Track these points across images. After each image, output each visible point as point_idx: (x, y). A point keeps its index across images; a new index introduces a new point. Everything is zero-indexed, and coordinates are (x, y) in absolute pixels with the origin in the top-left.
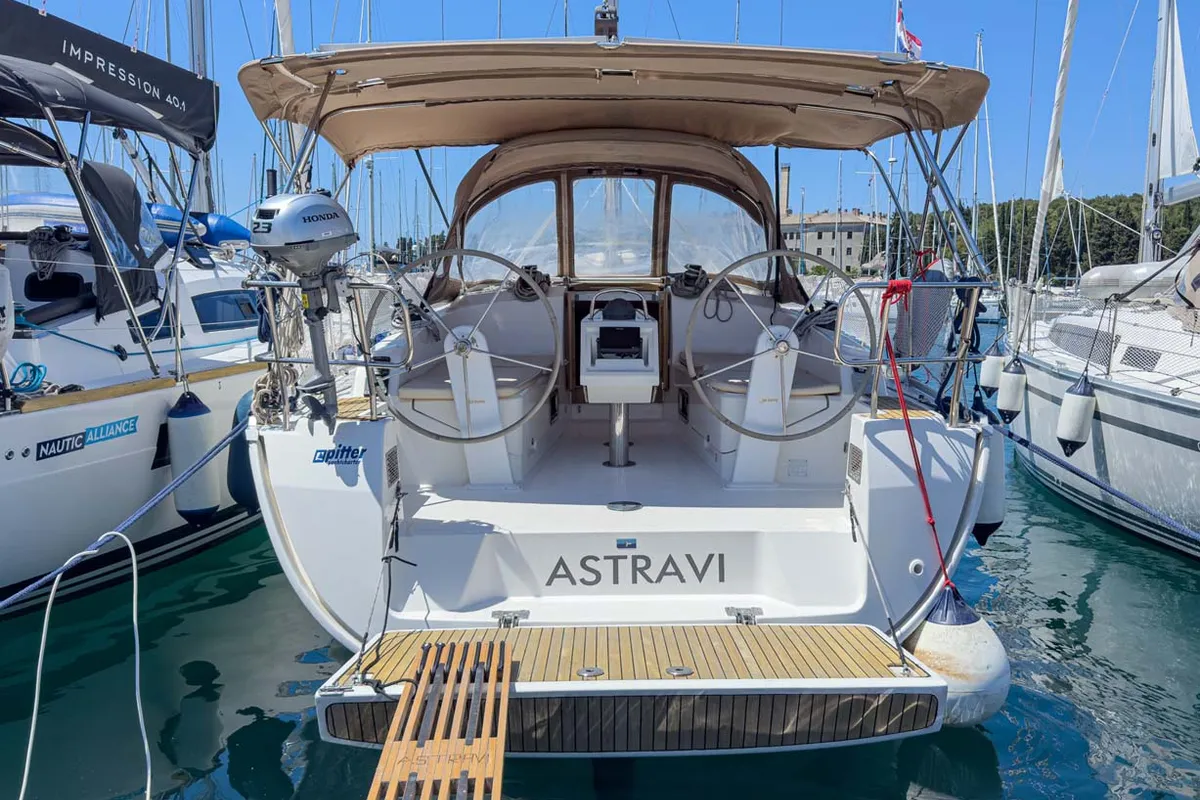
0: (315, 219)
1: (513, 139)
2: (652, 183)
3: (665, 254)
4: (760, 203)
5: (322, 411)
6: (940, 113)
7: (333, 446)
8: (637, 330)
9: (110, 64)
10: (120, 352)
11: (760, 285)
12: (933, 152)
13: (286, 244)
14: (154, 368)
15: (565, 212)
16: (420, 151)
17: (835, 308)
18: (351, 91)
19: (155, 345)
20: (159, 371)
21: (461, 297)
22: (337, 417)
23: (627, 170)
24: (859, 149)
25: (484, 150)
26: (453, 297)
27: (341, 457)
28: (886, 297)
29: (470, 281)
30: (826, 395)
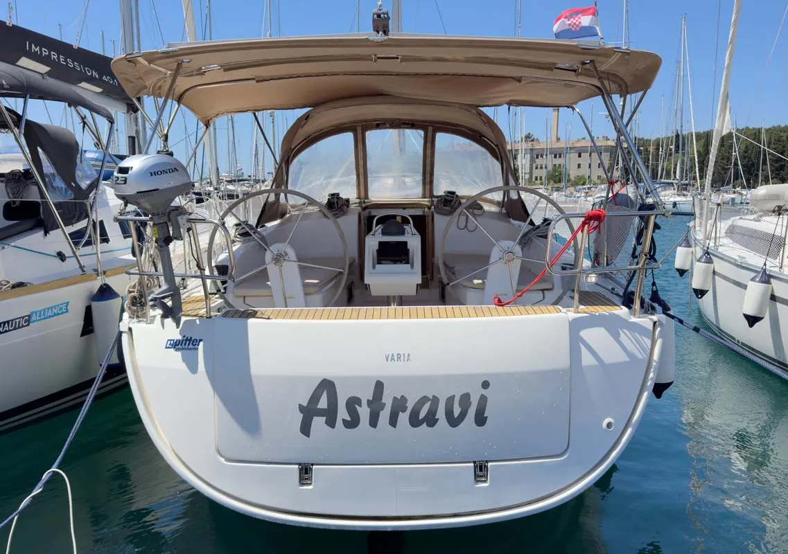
0: (159, 173)
1: (324, 103)
2: (422, 133)
3: (431, 182)
4: (497, 146)
5: (171, 313)
6: (626, 83)
7: (180, 337)
8: (406, 243)
9: (61, 56)
10: (61, 256)
11: (498, 204)
12: (620, 113)
13: (138, 192)
14: (81, 267)
15: (361, 154)
16: (257, 113)
17: (549, 224)
18: (196, 75)
19: (82, 250)
20: (85, 269)
21: (288, 215)
22: (183, 315)
23: (403, 124)
24: (568, 107)
25: (301, 112)
26: (283, 215)
27: (185, 345)
28: (584, 224)
29: (294, 203)
30: (543, 290)
